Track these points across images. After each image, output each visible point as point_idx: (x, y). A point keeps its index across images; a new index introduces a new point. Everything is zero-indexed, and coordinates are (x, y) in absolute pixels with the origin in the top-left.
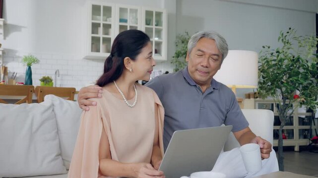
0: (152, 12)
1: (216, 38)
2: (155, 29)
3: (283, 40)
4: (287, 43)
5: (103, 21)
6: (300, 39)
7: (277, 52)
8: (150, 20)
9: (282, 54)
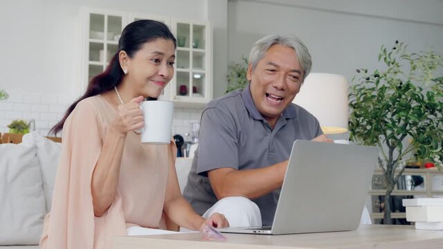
0: (189, 25)
1: (296, 45)
2: (194, 52)
3: (385, 59)
4: (393, 63)
5: (108, 39)
6: (413, 58)
7: (375, 76)
8: (185, 39)
9: (383, 78)
